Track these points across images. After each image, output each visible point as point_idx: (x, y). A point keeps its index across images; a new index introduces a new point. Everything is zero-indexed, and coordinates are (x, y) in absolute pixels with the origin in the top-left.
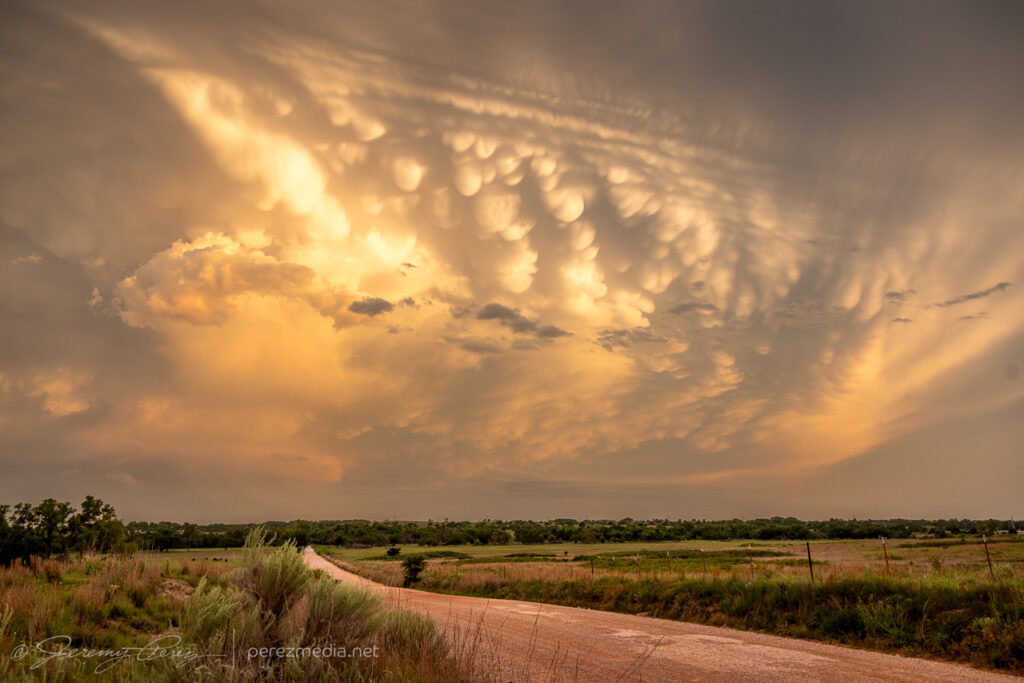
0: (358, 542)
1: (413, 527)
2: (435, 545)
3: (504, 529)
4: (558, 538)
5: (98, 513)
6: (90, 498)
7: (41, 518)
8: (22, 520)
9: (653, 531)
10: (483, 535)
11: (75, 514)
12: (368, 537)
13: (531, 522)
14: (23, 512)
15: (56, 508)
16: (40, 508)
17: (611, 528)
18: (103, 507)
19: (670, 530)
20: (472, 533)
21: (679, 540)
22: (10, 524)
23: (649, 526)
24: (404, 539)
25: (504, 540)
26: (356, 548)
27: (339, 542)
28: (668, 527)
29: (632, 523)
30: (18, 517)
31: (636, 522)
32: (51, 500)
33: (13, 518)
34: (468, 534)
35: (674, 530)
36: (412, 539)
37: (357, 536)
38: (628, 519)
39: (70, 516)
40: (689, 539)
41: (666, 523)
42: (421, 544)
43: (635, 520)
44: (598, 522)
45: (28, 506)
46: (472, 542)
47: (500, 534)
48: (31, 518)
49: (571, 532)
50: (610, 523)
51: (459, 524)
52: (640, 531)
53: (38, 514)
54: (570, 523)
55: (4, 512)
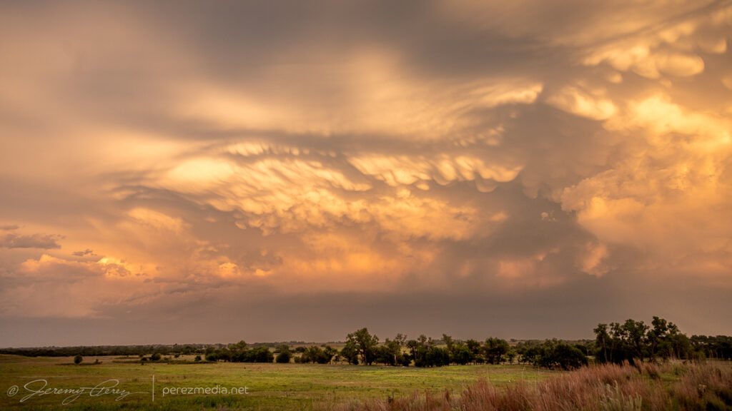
7: (628, 332)
11: (650, 330)
14: (616, 329)
15: (636, 326)
16: (626, 326)
22: (611, 337)
32: (630, 320)
39: (647, 331)
45: (618, 325)
55: (605, 329)
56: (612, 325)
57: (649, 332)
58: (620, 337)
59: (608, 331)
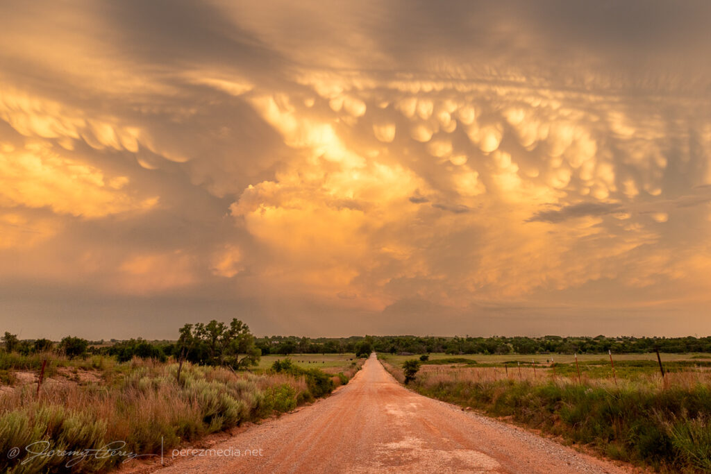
0: (406, 351)
1: (442, 341)
2: (457, 354)
3: (506, 343)
4: (546, 351)
5: (240, 330)
6: (235, 320)
7: (209, 332)
8: (199, 334)
9: (620, 346)
10: (491, 347)
11: (227, 330)
12: (412, 347)
13: (526, 338)
14: (200, 329)
15: (217, 326)
16: (208, 326)
17: (587, 343)
18: (242, 325)
19: (634, 345)
20: (483, 345)
21: (642, 352)
22: (193, 336)
23: (617, 342)
24: (436, 349)
25: (506, 351)
26: (404, 355)
27: (393, 351)
28: (633, 343)
29: (604, 339)
30: (197, 331)
31: (607, 339)
32: (214, 321)
33: (194, 333)
34: (480, 347)
35: (638, 345)
36: (441, 350)
37: (404, 347)
38: (601, 336)
39: (224, 331)
40: (650, 352)
41: (632, 339)
42: (447, 353)
43: (606, 337)
44: (578, 338)
45: (202, 325)
46: (483, 352)
47: (503, 346)
48: (204, 333)
49: (555, 346)
50: (587, 339)
51: (475, 339)
52: (610, 346)
53: (207, 330)
54: (556, 338)
55: (189, 329)
56: (197, 325)
57: (225, 333)
58: (201, 336)
59: (192, 331)
